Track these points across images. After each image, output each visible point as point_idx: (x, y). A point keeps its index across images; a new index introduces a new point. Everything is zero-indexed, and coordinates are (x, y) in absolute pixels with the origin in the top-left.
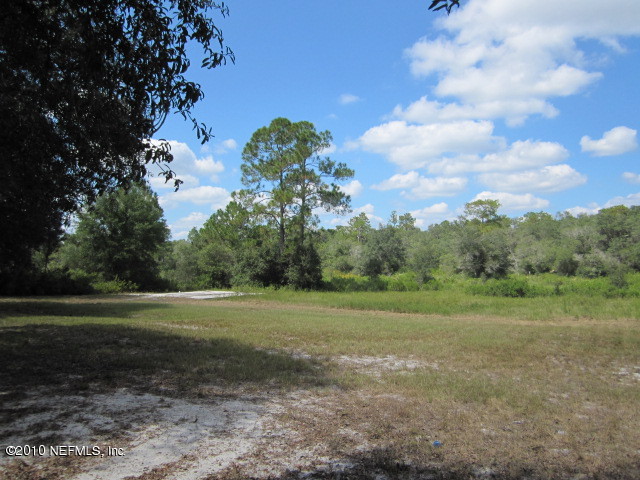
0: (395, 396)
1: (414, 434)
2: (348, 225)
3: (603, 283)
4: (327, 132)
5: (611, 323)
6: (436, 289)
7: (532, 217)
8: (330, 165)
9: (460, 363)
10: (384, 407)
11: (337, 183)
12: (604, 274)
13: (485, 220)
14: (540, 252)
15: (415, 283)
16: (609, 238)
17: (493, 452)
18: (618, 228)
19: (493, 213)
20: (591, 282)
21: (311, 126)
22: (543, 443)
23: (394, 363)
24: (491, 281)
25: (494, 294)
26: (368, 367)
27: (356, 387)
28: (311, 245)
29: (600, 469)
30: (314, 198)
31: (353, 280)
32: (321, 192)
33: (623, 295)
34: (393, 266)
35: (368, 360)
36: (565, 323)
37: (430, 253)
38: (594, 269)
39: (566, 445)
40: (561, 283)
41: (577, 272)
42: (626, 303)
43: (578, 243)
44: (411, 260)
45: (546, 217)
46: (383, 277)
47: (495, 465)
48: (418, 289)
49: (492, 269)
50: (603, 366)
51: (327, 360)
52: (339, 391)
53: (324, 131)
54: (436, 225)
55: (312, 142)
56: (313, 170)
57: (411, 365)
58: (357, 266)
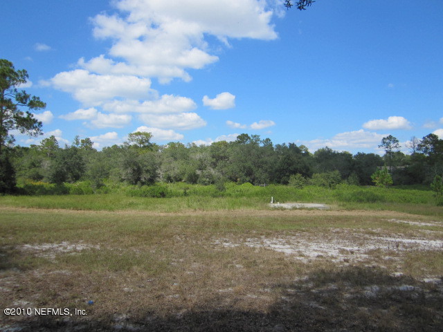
0: (63, 272)
1: (74, 297)
2: (40, 145)
3: (212, 187)
4: (24, 71)
5: (214, 213)
6: (106, 193)
7: (172, 145)
8: (26, 97)
9: (116, 244)
10: (54, 280)
11: (31, 111)
12: (213, 183)
13: (142, 145)
14: (177, 168)
15: (90, 188)
16: (217, 160)
17: (130, 303)
18: (222, 155)
19: (147, 141)
20: (205, 187)
21: (11, 64)
22: (163, 293)
23: (67, 247)
24: (144, 187)
25: (146, 196)
26: (46, 251)
27: (33, 267)
28: (7, 159)
29: (196, 304)
30: (11, 122)
31: (42, 186)
32: (17, 117)
33: (223, 195)
34: (75, 176)
35: (46, 246)
36: (187, 214)
37: (103, 167)
38: (208, 179)
39: (177, 292)
40: (188, 188)
41: (198, 181)
42: (223, 200)
43: (199, 163)
44: (89, 172)
45: (181, 146)
46: (66, 184)
47: (129, 312)
48: (93, 193)
49: (145, 179)
50: (206, 239)
51: (12, 249)
52: (18, 272)
53: (21, 70)
54: (109, 148)
55: (11, 77)
56: (10, 100)
57: (80, 248)
58: (47, 175)
